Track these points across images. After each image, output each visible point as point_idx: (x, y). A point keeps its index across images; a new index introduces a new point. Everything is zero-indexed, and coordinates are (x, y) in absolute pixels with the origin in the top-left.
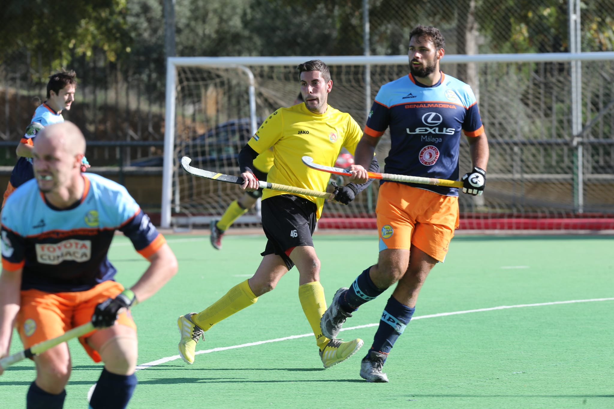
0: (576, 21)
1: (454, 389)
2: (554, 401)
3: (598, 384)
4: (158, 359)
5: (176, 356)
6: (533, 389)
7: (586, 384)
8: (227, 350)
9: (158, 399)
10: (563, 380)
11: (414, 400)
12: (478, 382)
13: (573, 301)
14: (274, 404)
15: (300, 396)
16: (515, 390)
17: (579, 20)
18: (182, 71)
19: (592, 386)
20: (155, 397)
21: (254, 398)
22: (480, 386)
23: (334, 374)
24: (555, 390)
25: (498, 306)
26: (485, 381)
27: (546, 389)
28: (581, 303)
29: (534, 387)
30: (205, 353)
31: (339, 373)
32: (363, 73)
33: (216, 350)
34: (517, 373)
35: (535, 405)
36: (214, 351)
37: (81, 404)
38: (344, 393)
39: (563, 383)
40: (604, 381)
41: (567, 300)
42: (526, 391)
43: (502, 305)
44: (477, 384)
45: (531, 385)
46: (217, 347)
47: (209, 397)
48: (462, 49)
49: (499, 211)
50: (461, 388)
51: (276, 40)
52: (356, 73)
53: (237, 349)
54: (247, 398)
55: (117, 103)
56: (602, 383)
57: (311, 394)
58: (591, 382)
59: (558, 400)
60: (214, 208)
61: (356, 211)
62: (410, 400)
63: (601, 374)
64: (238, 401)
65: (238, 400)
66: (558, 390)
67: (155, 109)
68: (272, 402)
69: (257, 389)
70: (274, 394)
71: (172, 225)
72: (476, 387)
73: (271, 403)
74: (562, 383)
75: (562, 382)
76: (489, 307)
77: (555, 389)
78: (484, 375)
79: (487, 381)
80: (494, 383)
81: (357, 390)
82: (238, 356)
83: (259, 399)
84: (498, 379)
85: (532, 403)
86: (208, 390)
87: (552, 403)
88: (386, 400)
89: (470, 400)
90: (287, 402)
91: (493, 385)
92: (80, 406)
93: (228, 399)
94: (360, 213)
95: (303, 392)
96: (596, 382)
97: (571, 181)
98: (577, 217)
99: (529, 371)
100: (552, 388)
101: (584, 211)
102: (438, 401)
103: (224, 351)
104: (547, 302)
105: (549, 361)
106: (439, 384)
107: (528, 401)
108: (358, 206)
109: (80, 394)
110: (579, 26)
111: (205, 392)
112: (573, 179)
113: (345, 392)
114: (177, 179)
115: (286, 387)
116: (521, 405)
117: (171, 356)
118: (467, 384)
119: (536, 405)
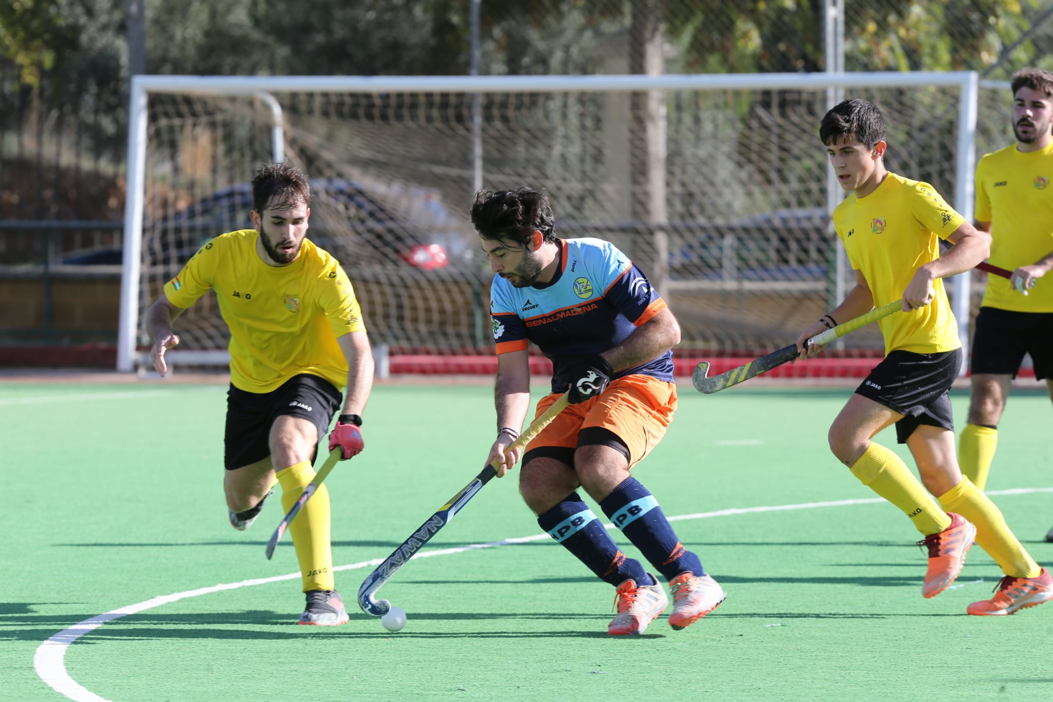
0: (836, 20)
1: (666, 653)
2: (842, 675)
3: (915, 646)
4: (149, 599)
5: (178, 594)
6: (802, 654)
7: (894, 647)
8: (265, 584)
9: (156, 668)
10: (853, 637)
11: (601, 672)
12: (708, 640)
13: (851, 502)
14: (359, 678)
15: (403, 664)
16: (773, 655)
17: (841, 18)
18: (156, 102)
19: (905, 649)
20: (151, 665)
21: (324, 667)
22: (711, 649)
23: (457, 627)
24: (842, 656)
25: (723, 508)
26: (718, 639)
27: (826, 654)
28: (864, 505)
29: (805, 651)
30: (228, 590)
31: (464, 625)
32: (470, 107)
33: (247, 583)
34: (772, 626)
35: (810, 681)
36: (243, 586)
37: (24, 677)
38: (478, 660)
39: (854, 644)
40: (925, 641)
41: (838, 499)
42: (792, 657)
43: (728, 508)
44: (705, 644)
45: (799, 647)
46: (247, 579)
47: (244, 665)
48: (637, 66)
49: (700, 345)
50: (680, 651)
51: (310, 48)
52: (458, 107)
53: (283, 582)
54: (311, 667)
55: (39, 156)
56: (921, 644)
57: (422, 661)
58: (902, 642)
59: (849, 673)
60: (210, 337)
61: (455, 343)
62: (594, 673)
63: (917, 629)
64: (295, 673)
65: (296, 671)
66: (846, 656)
67: (105, 166)
68: (356, 675)
69: (327, 653)
70: (358, 661)
71: (136, 367)
72: (705, 650)
73: (355, 677)
74: (851, 643)
75: (851, 641)
76: (707, 511)
77: (841, 654)
78: (717, 630)
79: (723, 640)
80: (736, 642)
81: (501, 655)
82: (286, 595)
83: (332, 669)
84: (741, 635)
85: (805, 679)
86: (241, 653)
87: (840, 678)
88: (553, 672)
89: (698, 672)
90: (381, 675)
91: (735, 647)
92: (23, 681)
93: (279, 668)
94: (463, 346)
95: (407, 658)
96: (911, 642)
97: (824, 294)
98: (835, 355)
99: (792, 622)
100: (836, 652)
101: (846, 347)
102: (643, 675)
103: (260, 585)
104: (806, 502)
105: (824, 605)
106: (641, 644)
107: (798, 675)
108: (459, 336)
109: (20, 660)
110: (841, 28)
111: (237, 657)
112: (828, 291)
113: (479, 658)
114: (147, 287)
115: (377, 648)
116: (786, 682)
117: (169, 594)
118: (689, 645)
119: (813, 682)
